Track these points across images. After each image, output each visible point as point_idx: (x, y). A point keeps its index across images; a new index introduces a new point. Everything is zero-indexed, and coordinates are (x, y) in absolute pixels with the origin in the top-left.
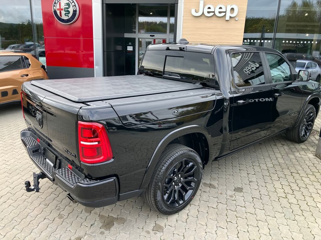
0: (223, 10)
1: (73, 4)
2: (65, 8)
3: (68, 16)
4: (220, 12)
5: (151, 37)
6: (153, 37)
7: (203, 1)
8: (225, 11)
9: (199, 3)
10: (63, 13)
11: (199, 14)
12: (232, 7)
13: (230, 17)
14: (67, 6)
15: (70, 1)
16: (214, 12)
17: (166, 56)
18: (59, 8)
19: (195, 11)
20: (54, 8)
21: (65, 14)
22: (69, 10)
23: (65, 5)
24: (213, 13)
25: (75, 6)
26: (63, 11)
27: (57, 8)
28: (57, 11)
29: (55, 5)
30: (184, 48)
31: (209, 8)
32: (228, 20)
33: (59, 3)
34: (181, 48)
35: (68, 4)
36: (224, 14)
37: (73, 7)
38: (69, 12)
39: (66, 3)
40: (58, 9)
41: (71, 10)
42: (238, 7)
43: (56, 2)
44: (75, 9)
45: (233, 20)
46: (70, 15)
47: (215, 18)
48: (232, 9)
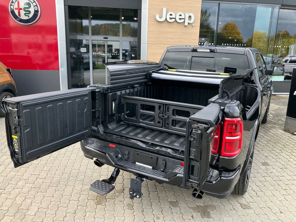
0: (183, 17)
1: (34, 4)
2: (25, 8)
3: (29, 16)
4: (180, 19)
5: (105, 39)
6: (107, 39)
7: (166, 9)
8: (184, 18)
9: (162, 10)
10: (22, 12)
11: (163, 19)
12: (189, 15)
13: (188, 23)
14: (28, 6)
15: (30, 1)
16: (175, 18)
17: (192, 57)
18: (17, 7)
19: (159, 17)
20: (11, 7)
21: (25, 14)
22: (29, 9)
23: (24, 5)
24: (174, 20)
25: (37, 6)
26: (23, 10)
27: (14, 7)
28: (15, 10)
29: (12, 4)
30: (214, 50)
31: (171, 15)
32: (186, 26)
33: (17, 2)
34: (212, 50)
35: (28, 4)
36: (184, 20)
37: (34, 7)
38: (30, 12)
39: (26, 3)
40: (16, 9)
41: (32, 10)
42: (194, 15)
43: (14, 1)
44: (36, 9)
45: (190, 25)
46: (31, 15)
47: (175, 24)
48: (190, 17)
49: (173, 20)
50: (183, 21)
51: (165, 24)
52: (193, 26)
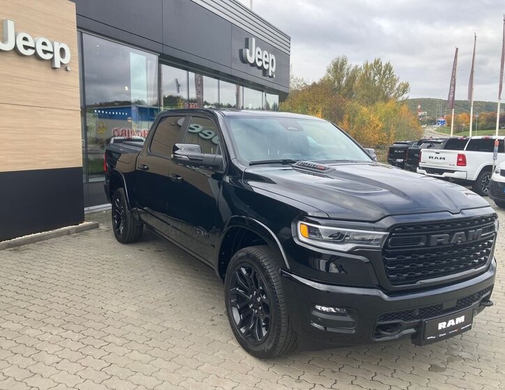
0: (49, 48)
4: (45, 52)
7: (13, 23)
8: (52, 51)
11: (9, 47)
12: (61, 46)
16: (34, 48)
24: (33, 51)
31: (25, 39)
36: (52, 55)
42: (69, 48)
45: (63, 69)
47: (33, 61)
48: (62, 51)
49: (31, 52)
50: (49, 56)
51: (13, 59)
52: (67, 70)
